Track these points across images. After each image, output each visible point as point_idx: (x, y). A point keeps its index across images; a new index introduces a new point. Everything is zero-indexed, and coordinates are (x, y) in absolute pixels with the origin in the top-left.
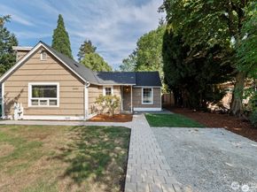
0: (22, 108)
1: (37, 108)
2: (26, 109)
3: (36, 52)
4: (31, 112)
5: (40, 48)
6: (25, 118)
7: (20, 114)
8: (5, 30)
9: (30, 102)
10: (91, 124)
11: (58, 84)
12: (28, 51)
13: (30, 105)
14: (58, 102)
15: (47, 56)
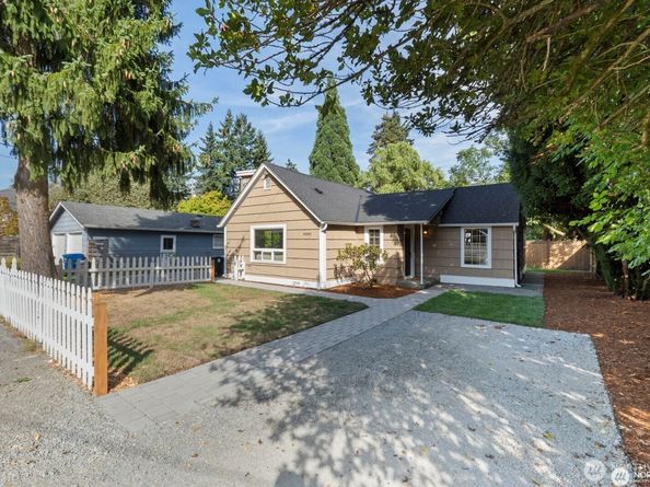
0: (243, 263)
1: (260, 264)
2: (249, 265)
3: (260, 176)
4: (254, 269)
5: (262, 173)
6: (248, 278)
7: (241, 271)
8: (249, 127)
9: (252, 255)
10: (328, 295)
11: (283, 226)
12: (250, 177)
13: (252, 260)
14: (285, 255)
15: (272, 183)
